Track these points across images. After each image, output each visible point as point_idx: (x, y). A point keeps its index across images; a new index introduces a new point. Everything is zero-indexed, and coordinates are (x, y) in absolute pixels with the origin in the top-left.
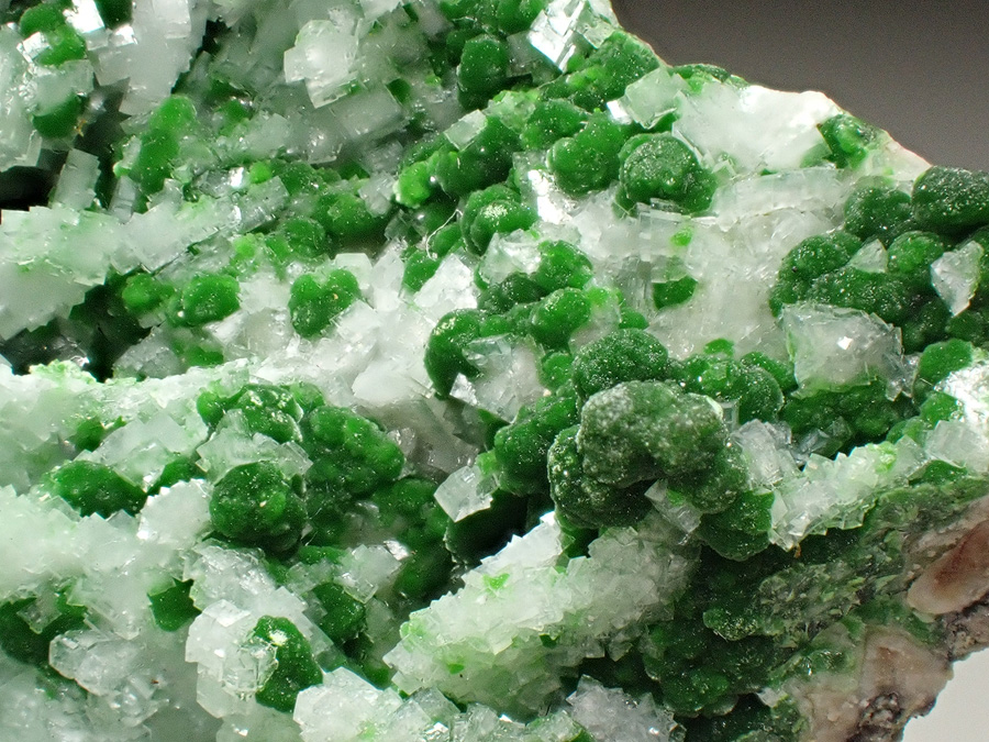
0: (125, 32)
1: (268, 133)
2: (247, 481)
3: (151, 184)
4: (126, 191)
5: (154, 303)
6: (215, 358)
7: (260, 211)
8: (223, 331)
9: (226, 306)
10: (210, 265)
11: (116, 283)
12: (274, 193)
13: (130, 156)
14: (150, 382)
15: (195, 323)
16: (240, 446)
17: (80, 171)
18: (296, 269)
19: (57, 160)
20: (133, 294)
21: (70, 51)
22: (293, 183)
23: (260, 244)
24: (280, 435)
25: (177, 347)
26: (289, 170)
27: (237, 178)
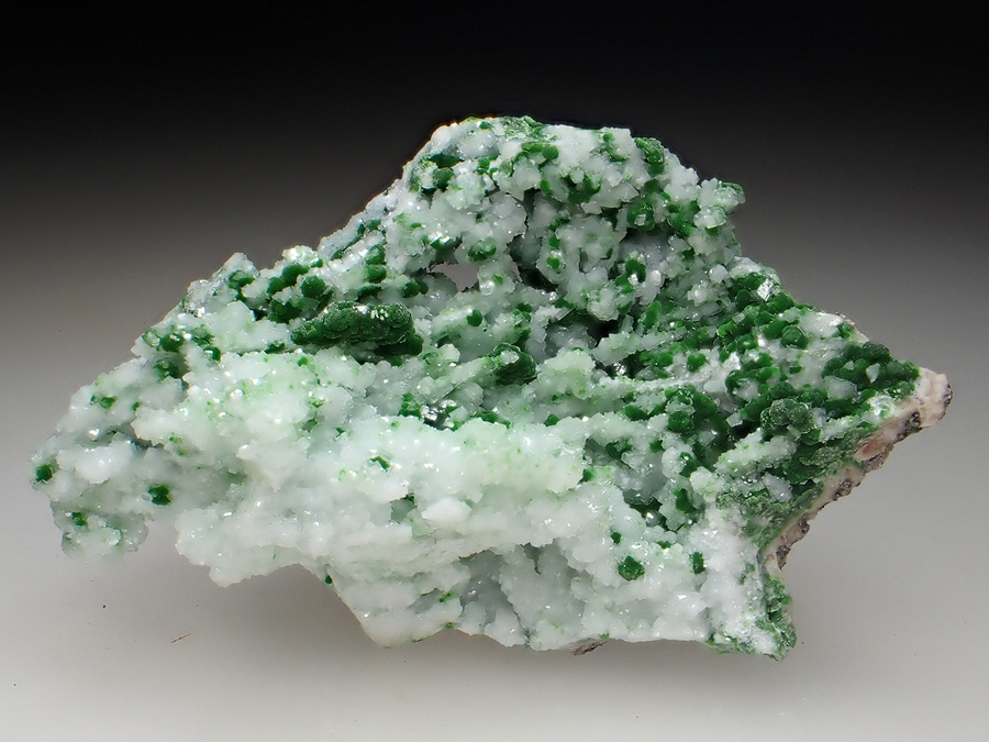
0: (644, 284)
1: (680, 313)
2: (677, 417)
3: (649, 326)
4: (642, 328)
5: (648, 360)
6: (665, 376)
7: (678, 336)
8: (668, 369)
9: (669, 362)
10: (664, 350)
11: (638, 353)
12: (683, 330)
13: (643, 318)
14: (647, 382)
15: (661, 366)
16: (677, 406)
17: (628, 320)
18: (688, 352)
19: (621, 317)
20: (643, 357)
21: (629, 291)
22: (688, 328)
23: (679, 345)
24: (687, 403)
25: (654, 372)
26: (687, 324)
27: (672, 324)
